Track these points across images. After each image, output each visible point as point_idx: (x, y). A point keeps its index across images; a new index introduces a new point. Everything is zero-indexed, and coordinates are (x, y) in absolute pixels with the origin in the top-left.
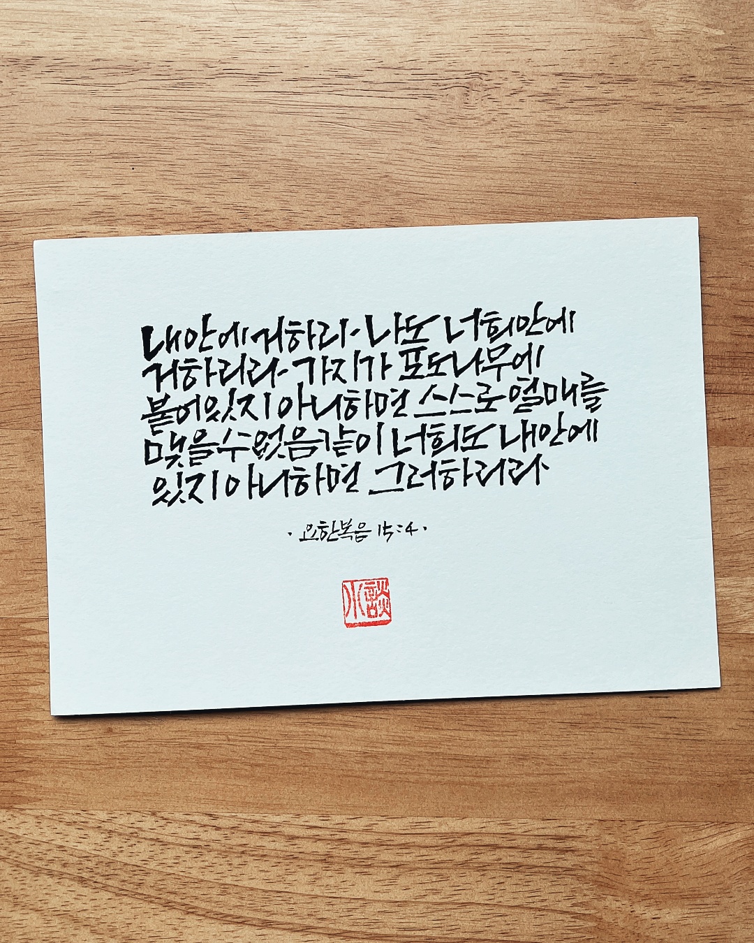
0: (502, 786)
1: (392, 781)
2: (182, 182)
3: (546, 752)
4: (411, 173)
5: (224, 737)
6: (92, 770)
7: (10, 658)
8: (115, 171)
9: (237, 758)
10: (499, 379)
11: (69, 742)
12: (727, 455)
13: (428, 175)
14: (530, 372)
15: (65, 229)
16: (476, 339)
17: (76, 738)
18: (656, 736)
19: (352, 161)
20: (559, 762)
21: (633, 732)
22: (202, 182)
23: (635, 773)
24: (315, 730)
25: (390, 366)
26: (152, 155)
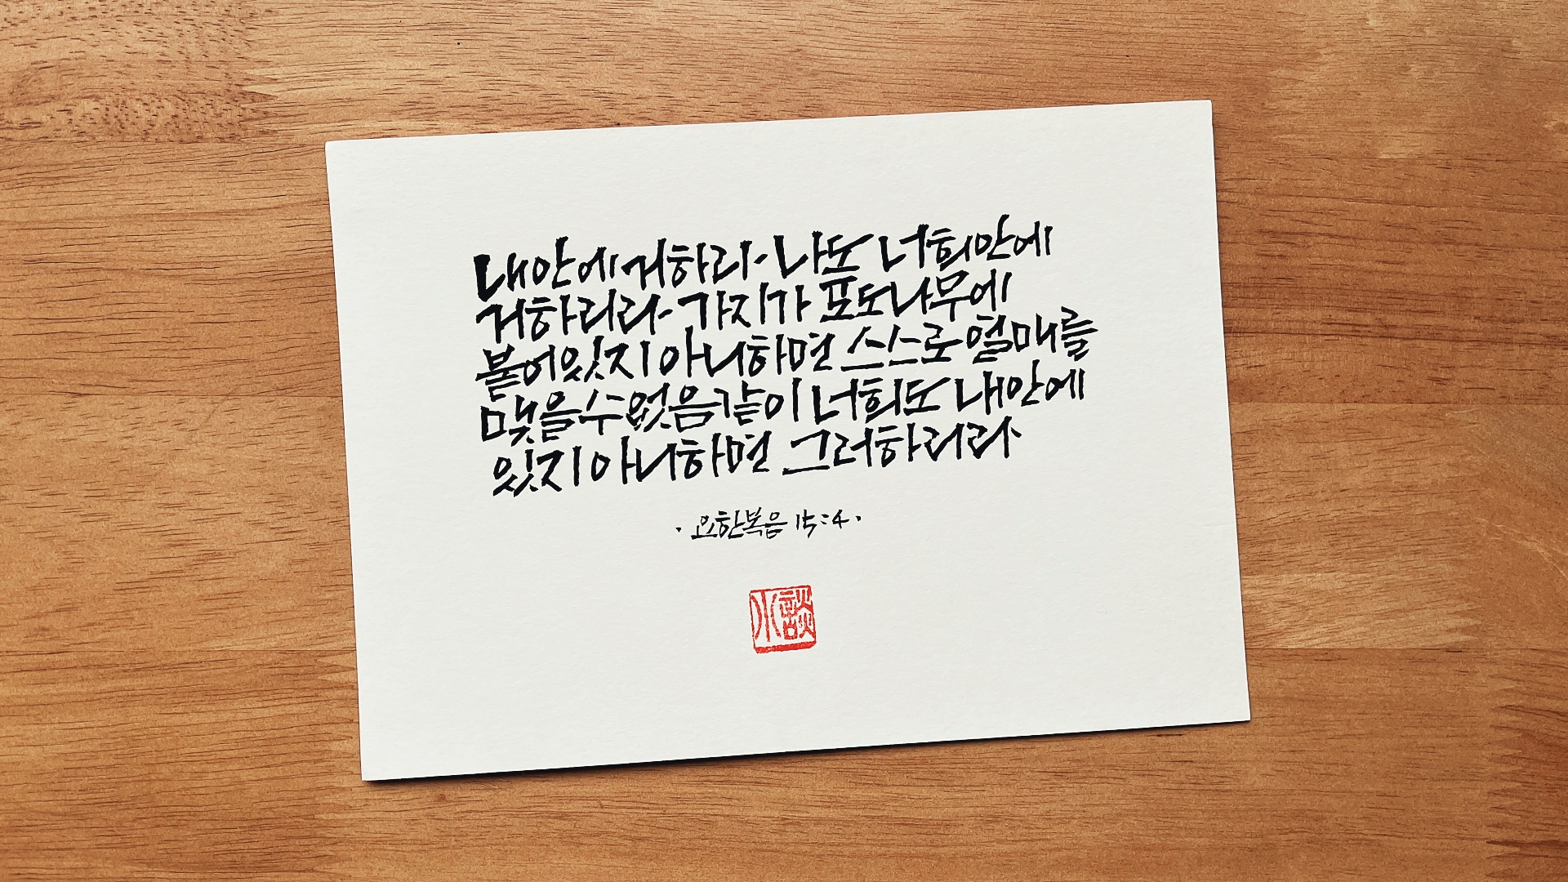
0: (967, 857)
1: (819, 856)
2: (525, 61)
3: (1023, 811)
4: (832, 46)
5: (595, 803)
6: (420, 851)
7: (305, 705)
8: (435, 47)
9: (613, 830)
10: (952, 319)
11: (387, 815)
12: (1255, 414)
13: (854, 48)
14: (994, 309)
15: (367, 125)
16: (922, 265)
17: (396, 809)
18: (1167, 786)
19: (752, 30)
20: (1040, 824)
21: (1136, 782)
22: (552, 60)
23: (1141, 835)
24: (717, 790)
25: (808, 303)
26: (484, 25)
